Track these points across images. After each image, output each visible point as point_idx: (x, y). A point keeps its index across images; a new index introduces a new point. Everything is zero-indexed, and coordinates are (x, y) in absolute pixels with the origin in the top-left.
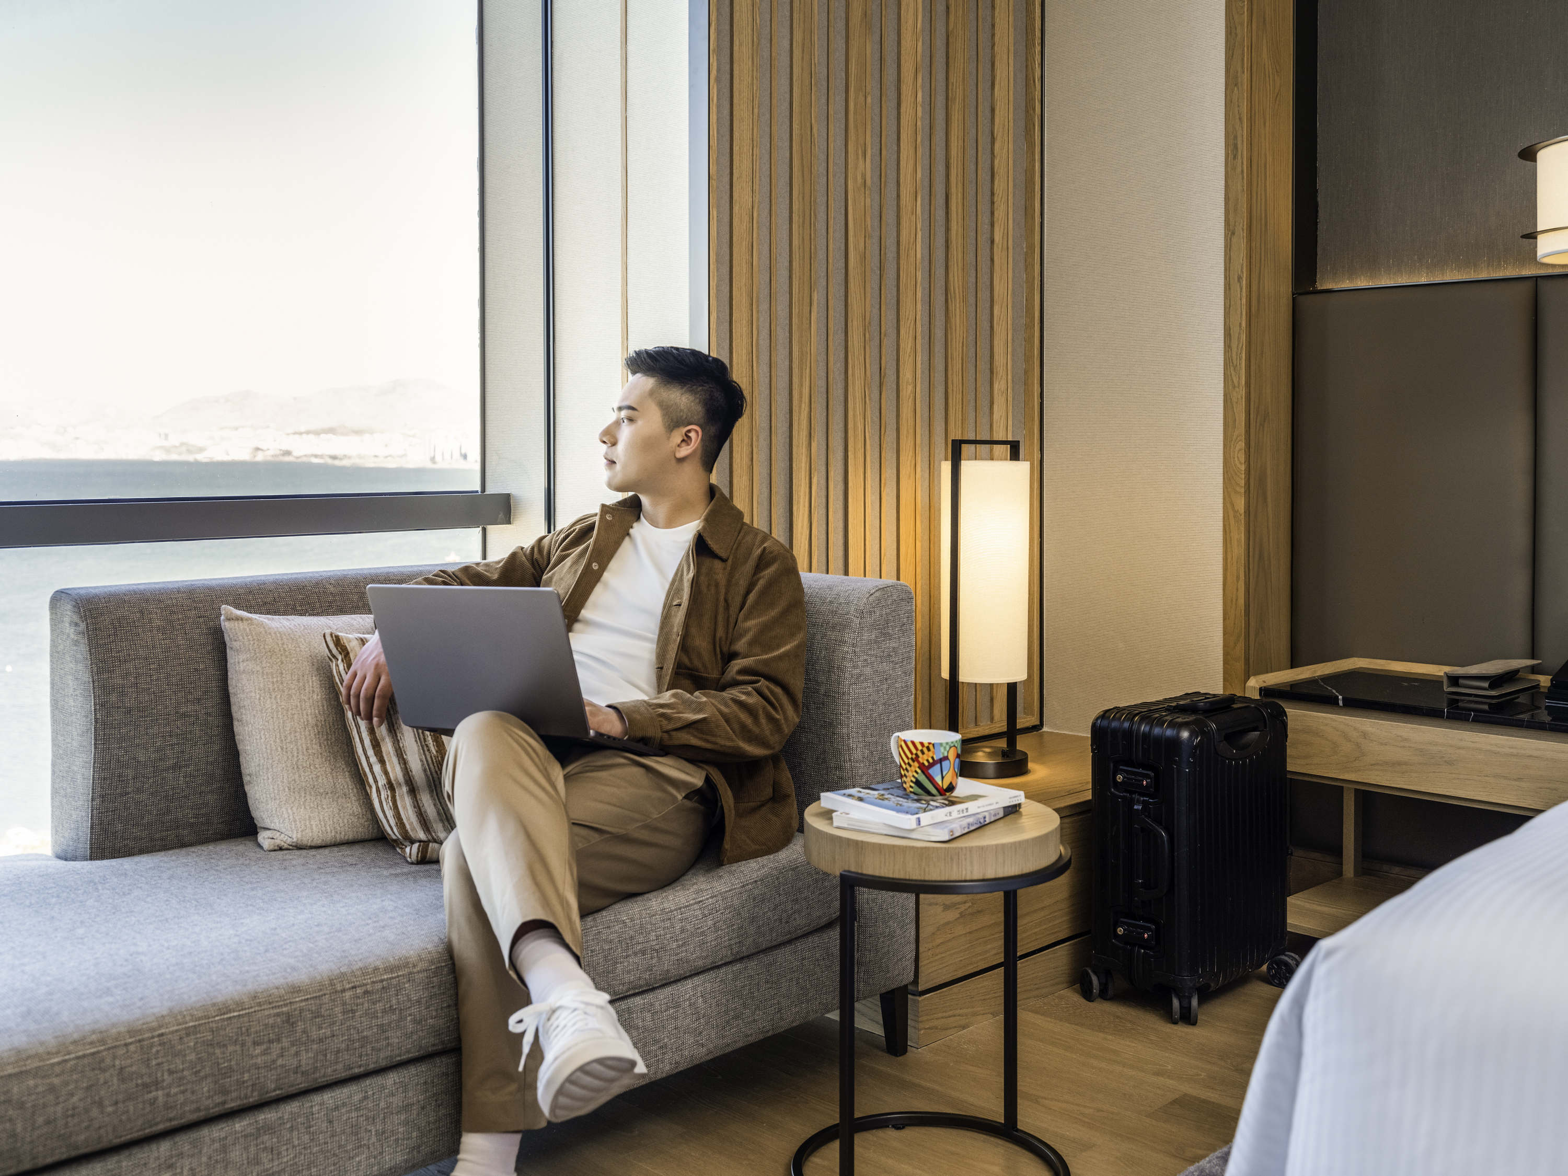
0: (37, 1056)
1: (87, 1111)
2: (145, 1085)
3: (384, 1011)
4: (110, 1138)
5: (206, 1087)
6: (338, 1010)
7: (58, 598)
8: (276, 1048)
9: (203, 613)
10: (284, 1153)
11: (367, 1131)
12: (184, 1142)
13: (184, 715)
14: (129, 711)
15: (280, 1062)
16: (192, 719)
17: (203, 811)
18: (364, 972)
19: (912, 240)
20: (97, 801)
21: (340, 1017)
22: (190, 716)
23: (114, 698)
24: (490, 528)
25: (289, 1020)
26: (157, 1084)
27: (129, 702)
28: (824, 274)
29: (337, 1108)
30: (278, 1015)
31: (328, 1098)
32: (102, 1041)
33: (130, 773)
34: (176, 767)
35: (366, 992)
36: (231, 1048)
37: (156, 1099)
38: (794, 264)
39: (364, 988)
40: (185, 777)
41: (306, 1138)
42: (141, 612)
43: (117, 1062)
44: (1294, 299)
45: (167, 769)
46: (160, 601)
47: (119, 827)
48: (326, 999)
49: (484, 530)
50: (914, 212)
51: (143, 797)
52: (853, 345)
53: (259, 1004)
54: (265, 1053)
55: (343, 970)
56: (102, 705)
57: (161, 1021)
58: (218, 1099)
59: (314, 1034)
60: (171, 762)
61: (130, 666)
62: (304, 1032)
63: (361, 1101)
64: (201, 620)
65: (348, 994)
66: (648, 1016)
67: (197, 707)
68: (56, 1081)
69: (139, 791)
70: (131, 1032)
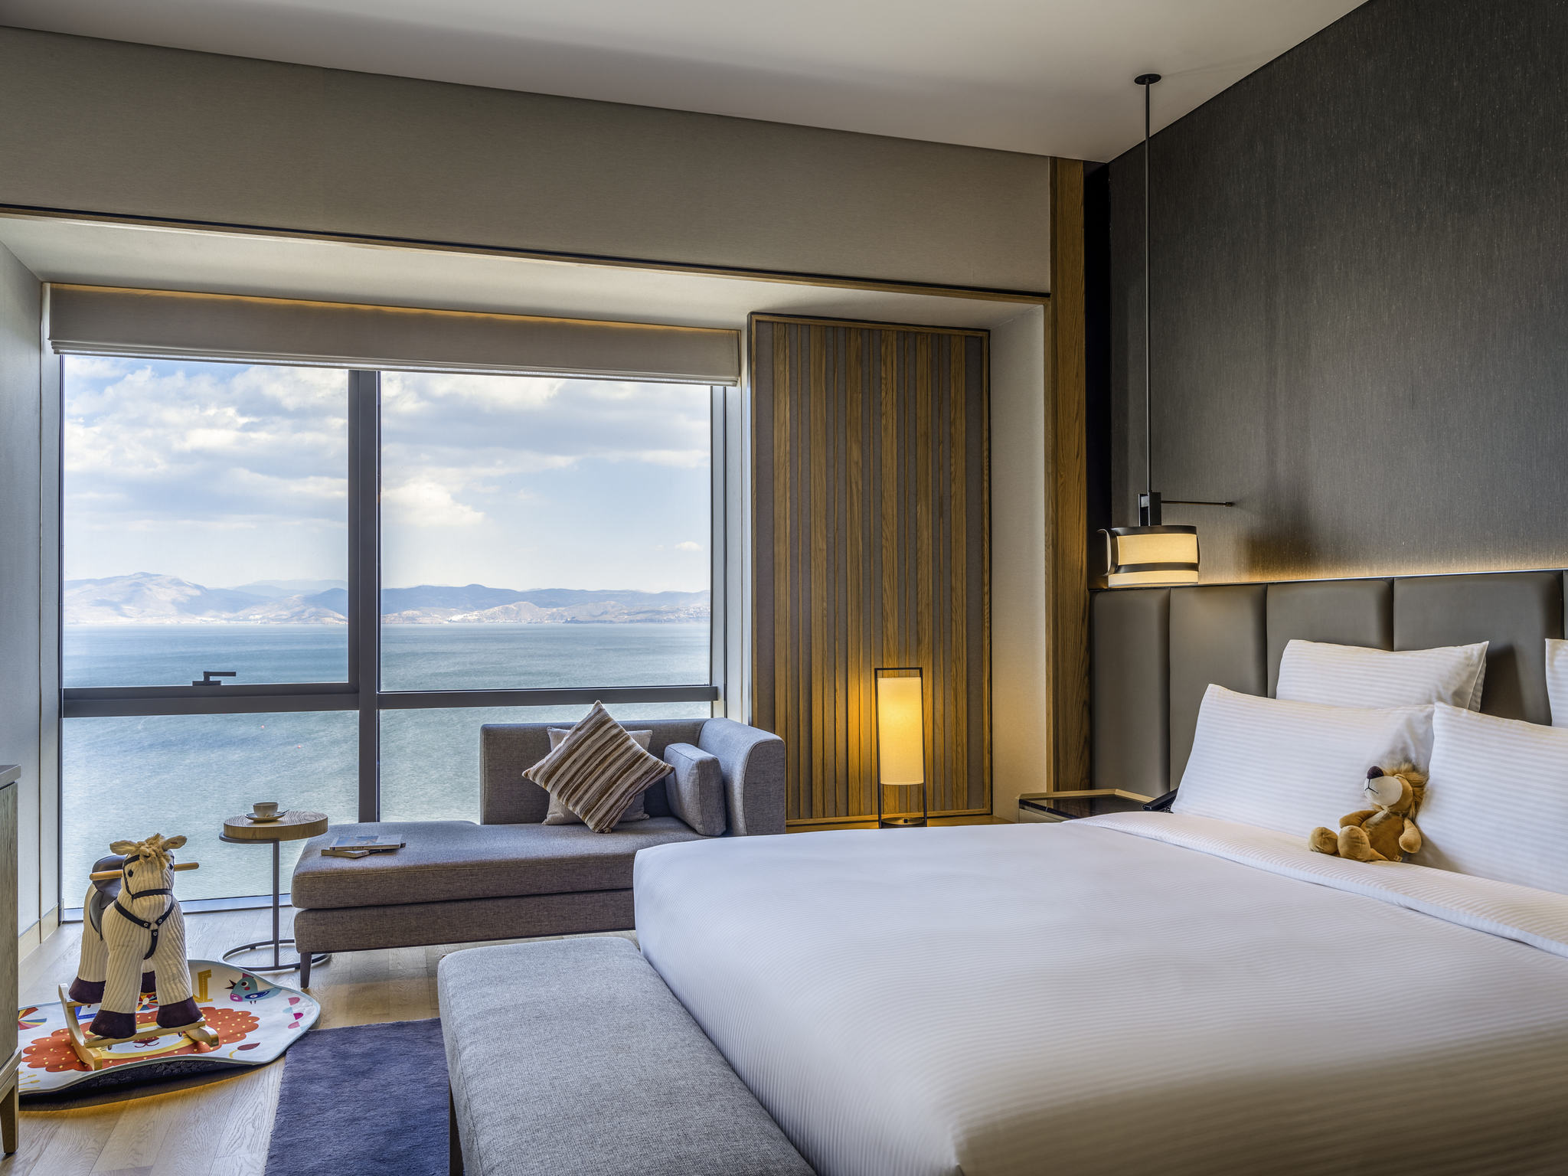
44: (1090, 593)
49: (712, 703)
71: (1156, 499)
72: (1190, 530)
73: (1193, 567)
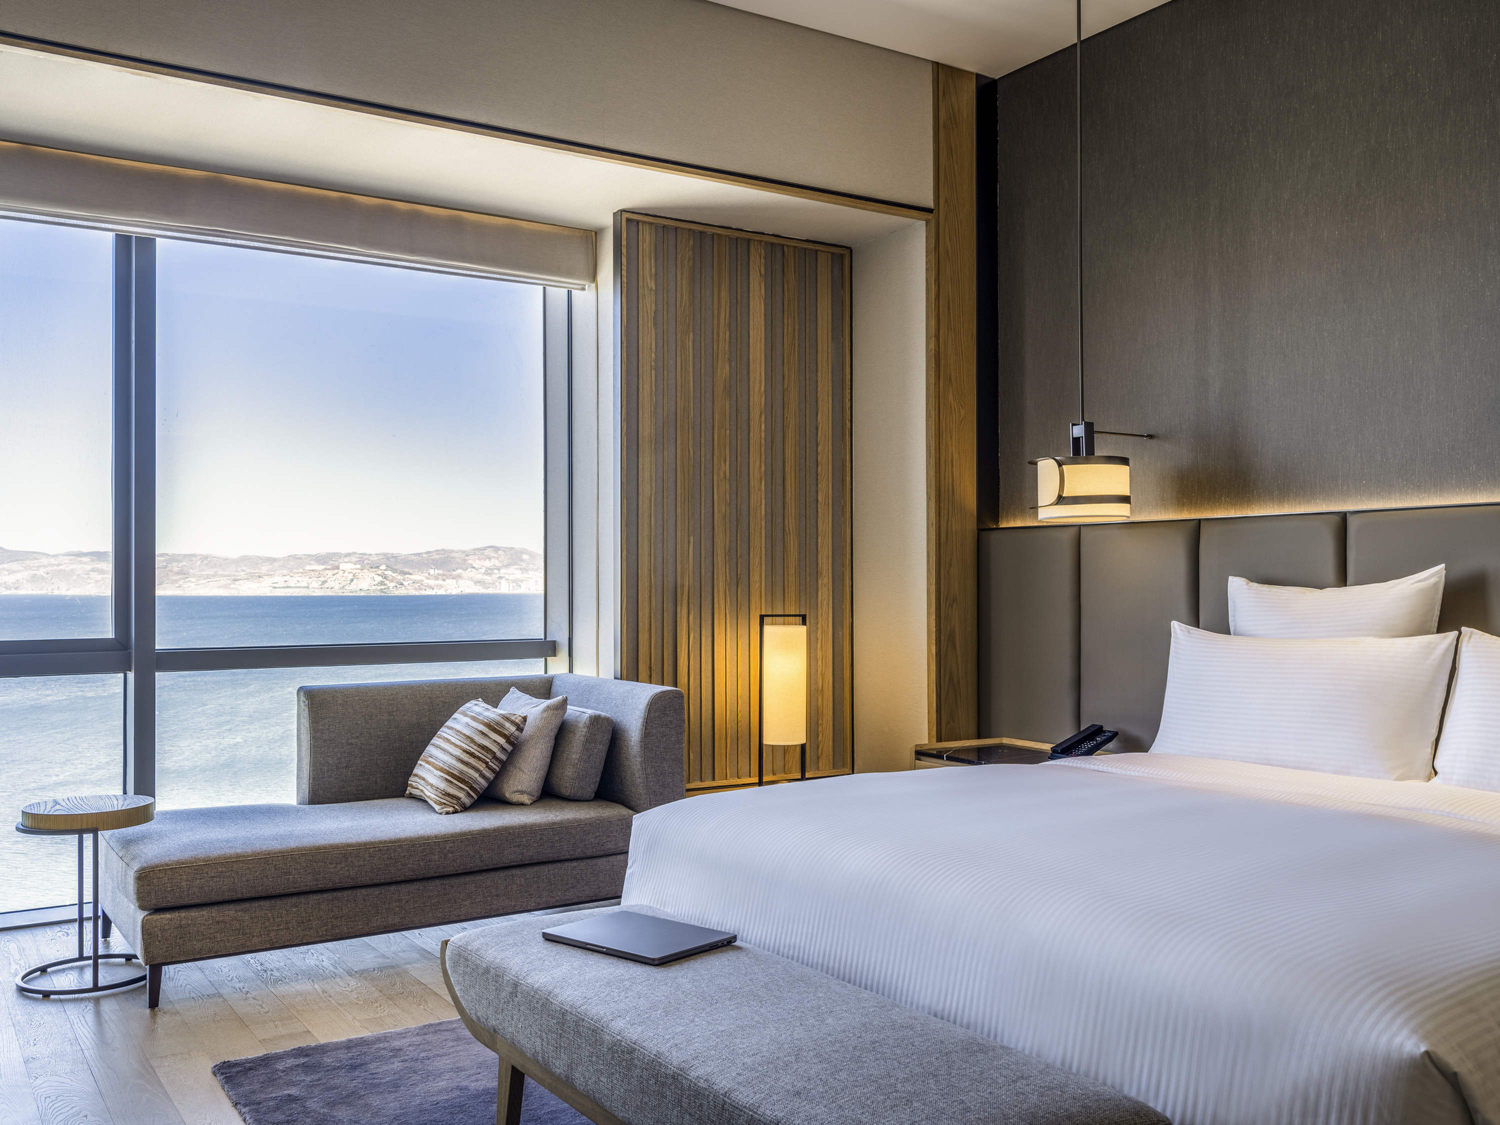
0: (244, 856)
1: (262, 879)
2: (285, 873)
3: (388, 859)
4: (271, 892)
5: (310, 877)
6: (367, 855)
7: (300, 689)
8: (339, 867)
9: (361, 698)
10: (344, 909)
11: (381, 907)
12: (302, 899)
13: (351, 744)
14: (325, 741)
15: (341, 872)
16: (354, 746)
17: (360, 788)
18: (380, 842)
19: (759, 505)
20: (311, 780)
21: (368, 858)
22: (353, 744)
23: (318, 734)
24: (548, 658)
25: (345, 856)
26: (289, 873)
27: (325, 737)
28: (699, 526)
29: (367, 896)
30: (340, 853)
31: (364, 891)
32: (269, 854)
33: (325, 768)
34: (346, 767)
35: (380, 850)
36: (320, 864)
37: (289, 879)
38: (678, 523)
39: (379, 848)
40: (351, 772)
41: (353, 905)
42: (333, 697)
43: (274, 863)
44: (978, 534)
45: (343, 768)
46: (342, 692)
47: (321, 792)
48: (362, 850)
49: (546, 660)
50: (760, 489)
51: (331, 779)
52: (718, 563)
53: (333, 849)
54: (335, 868)
55: (372, 840)
56: (313, 738)
57: (293, 850)
58: (314, 883)
59: (356, 863)
60: (345, 765)
61: (326, 721)
62: (352, 862)
63: (379, 894)
64: (361, 701)
65: (372, 850)
66: (523, 880)
67: (357, 740)
68: (250, 866)
69: (330, 777)
70: (281, 852)
71: (1090, 429)
72: (1124, 461)
73: (1125, 499)
